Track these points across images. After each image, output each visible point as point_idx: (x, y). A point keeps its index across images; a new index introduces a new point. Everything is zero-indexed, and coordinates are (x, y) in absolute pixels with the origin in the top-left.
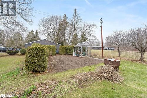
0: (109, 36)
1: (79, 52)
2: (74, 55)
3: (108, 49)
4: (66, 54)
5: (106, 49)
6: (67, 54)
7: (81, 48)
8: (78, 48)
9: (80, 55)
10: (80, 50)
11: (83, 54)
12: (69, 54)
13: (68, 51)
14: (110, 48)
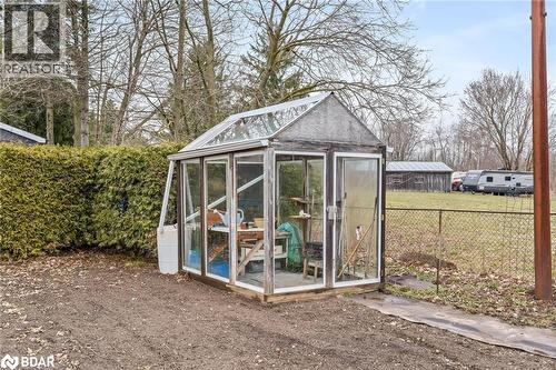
0: (490, 76)
1: (232, 223)
2: (168, 263)
3: (482, 183)
4: (78, 245)
5: (473, 189)
6: (86, 247)
7: (258, 170)
8: (218, 172)
9: (251, 268)
10: (251, 205)
11: (278, 252)
12: (109, 250)
13: (104, 213)
14: (499, 180)
